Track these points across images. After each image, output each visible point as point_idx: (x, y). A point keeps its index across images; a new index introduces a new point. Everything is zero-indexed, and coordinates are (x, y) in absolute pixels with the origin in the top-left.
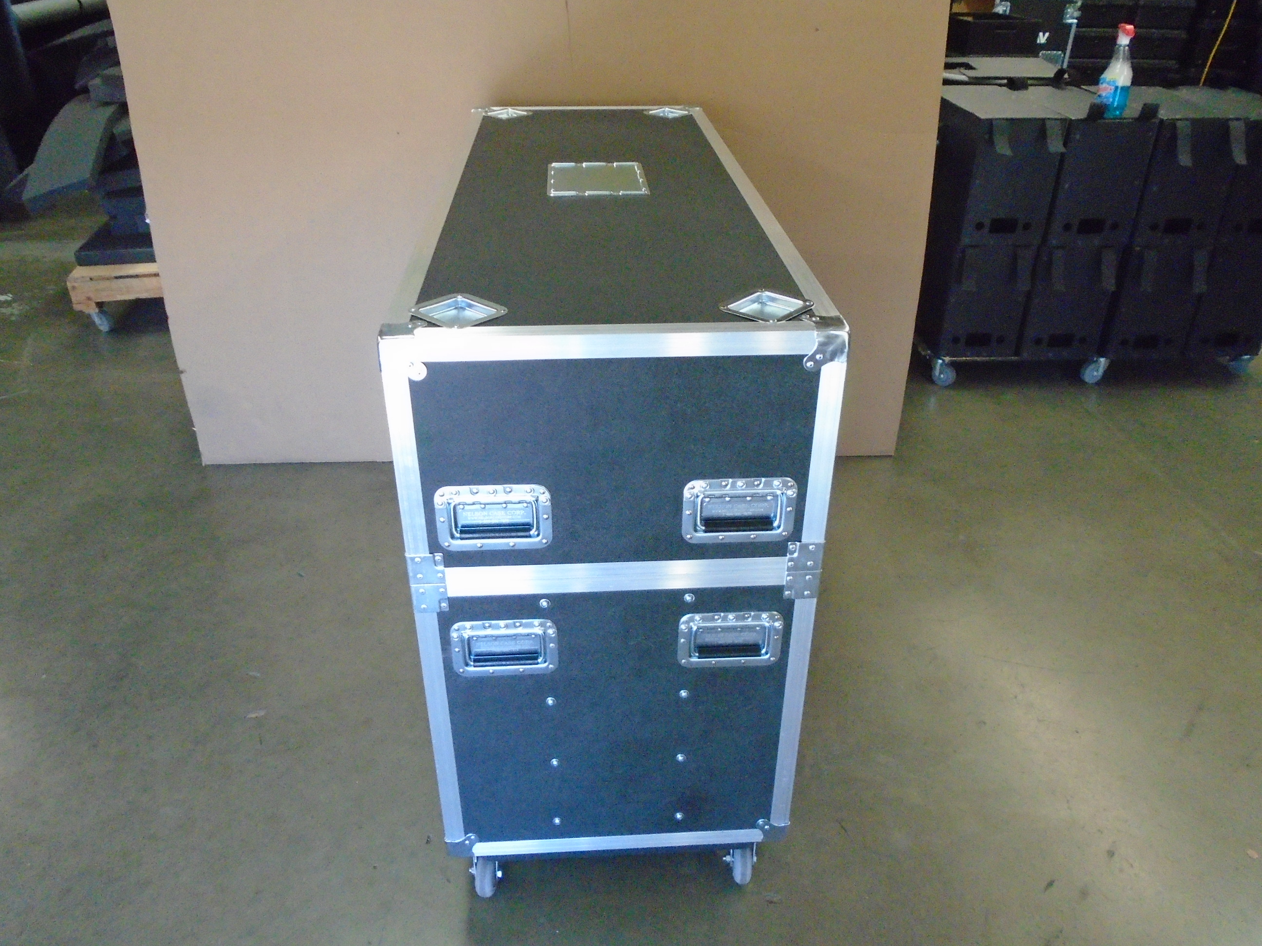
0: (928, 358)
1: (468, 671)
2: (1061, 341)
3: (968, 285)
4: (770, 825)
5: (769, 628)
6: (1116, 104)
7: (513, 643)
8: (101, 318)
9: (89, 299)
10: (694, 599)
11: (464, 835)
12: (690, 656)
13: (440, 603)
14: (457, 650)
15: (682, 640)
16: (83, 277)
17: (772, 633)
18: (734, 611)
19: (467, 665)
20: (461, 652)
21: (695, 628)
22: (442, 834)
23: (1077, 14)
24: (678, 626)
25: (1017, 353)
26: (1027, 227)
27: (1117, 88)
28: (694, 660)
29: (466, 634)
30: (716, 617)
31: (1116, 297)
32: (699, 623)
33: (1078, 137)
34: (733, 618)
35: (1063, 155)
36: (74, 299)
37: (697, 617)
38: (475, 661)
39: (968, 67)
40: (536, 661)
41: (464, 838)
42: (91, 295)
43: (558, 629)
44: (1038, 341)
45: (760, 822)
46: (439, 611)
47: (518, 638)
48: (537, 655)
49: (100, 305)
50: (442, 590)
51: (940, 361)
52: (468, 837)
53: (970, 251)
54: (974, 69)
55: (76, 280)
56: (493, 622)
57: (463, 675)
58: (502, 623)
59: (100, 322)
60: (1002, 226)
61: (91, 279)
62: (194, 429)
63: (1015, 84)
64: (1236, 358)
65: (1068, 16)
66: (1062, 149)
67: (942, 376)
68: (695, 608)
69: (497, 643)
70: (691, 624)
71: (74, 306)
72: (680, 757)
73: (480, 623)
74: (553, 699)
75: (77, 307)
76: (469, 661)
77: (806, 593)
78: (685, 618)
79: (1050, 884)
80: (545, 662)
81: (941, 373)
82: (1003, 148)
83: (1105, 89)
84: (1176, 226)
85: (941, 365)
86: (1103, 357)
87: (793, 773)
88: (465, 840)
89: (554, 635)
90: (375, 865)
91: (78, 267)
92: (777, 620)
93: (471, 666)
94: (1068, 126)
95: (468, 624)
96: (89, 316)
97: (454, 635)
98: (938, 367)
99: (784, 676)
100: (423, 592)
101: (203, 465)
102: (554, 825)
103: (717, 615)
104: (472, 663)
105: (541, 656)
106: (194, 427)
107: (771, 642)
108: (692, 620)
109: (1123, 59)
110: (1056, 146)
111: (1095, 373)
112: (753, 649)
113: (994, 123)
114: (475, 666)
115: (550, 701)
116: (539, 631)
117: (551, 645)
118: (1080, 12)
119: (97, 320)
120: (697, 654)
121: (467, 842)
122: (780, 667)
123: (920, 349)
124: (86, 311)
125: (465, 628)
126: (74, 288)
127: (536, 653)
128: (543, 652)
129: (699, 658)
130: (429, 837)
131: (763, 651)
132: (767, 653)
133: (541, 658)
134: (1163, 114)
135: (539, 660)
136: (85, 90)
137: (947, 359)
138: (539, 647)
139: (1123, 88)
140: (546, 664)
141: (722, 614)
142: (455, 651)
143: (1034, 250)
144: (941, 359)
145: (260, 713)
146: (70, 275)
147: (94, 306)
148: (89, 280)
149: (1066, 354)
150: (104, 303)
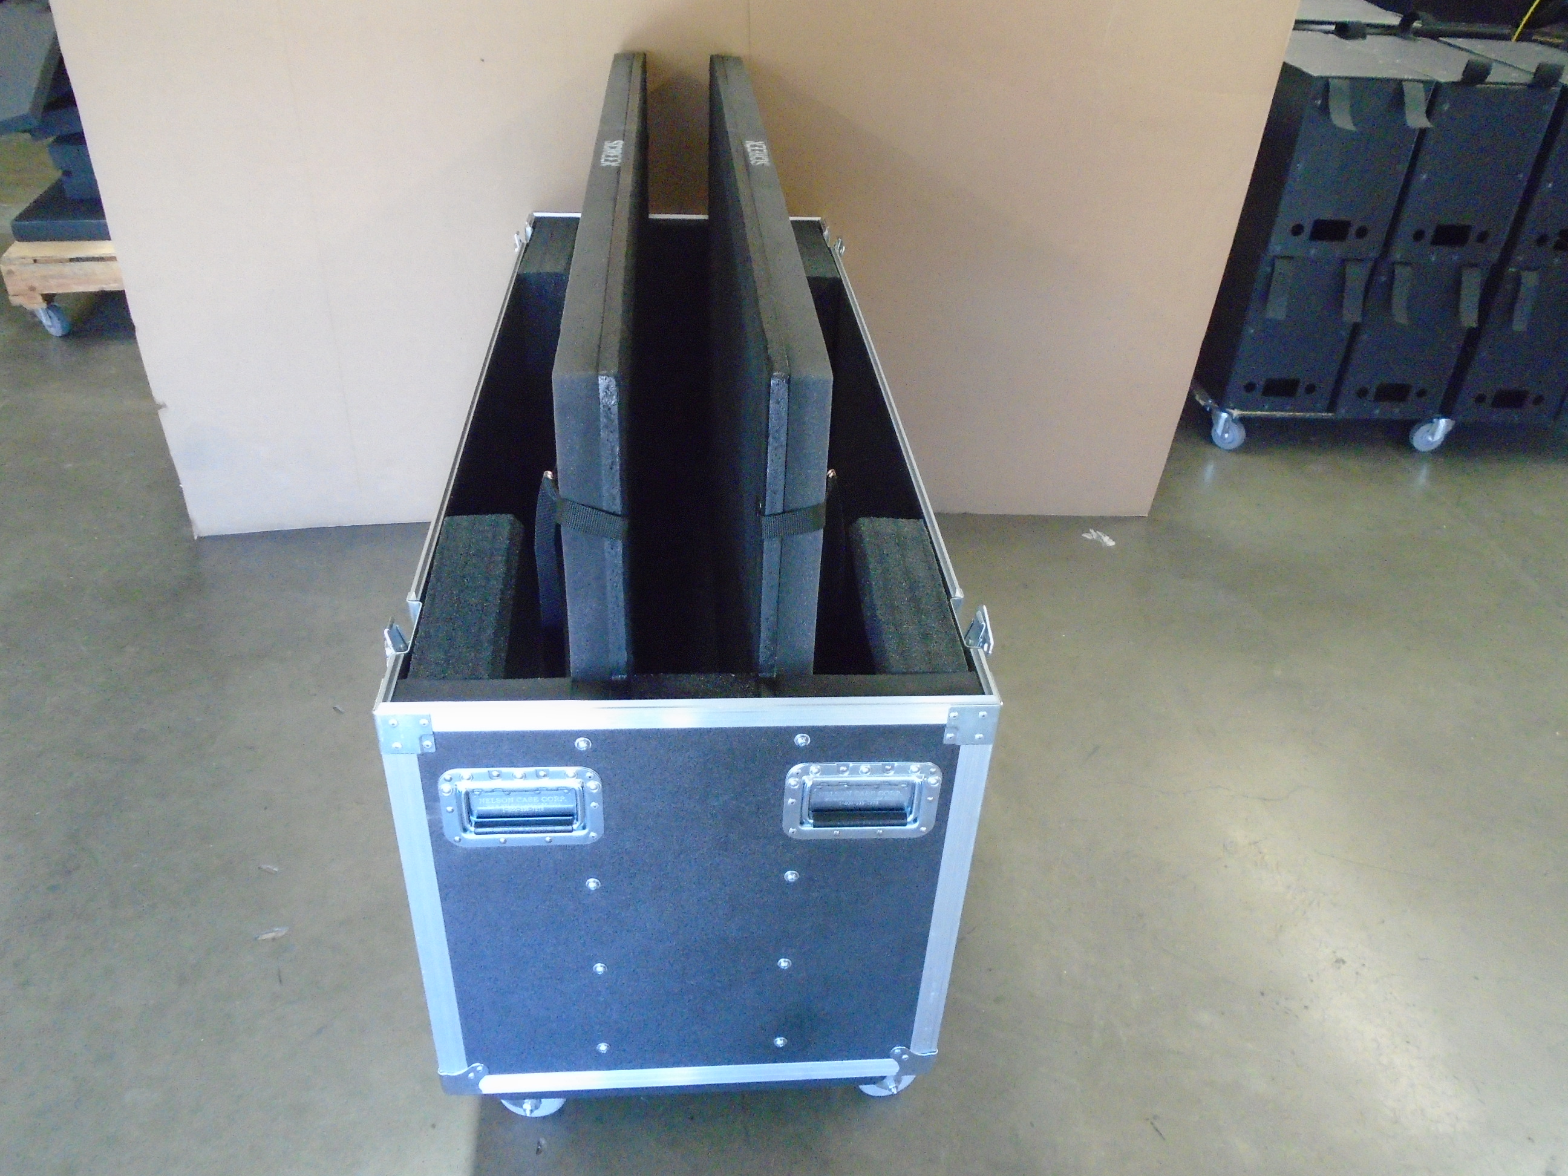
0: (1208, 409)
1: (465, 840)
2: (1395, 393)
3: (1277, 310)
4: (912, 1056)
5: (921, 786)
7: (536, 799)
8: (50, 317)
9: (32, 289)
10: (809, 741)
11: (467, 1067)
12: (802, 823)
13: (421, 739)
14: (449, 809)
15: (790, 801)
16: (23, 258)
17: (925, 792)
18: (870, 761)
19: (465, 830)
20: (456, 812)
21: (809, 784)
22: (435, 1063)
24: (784, 780)
25: (1332, 407)
26: (1362, 233)
28: (808, 828)
29: (463, 787)
30: (842, 768)
31: (1473, 337)
32: (817, 777)
33: (1446, 107)
34: (867, 770)
35: (1423, 132)
36: (10, 289)
37: (814, 768)
38: (478, 825)
40: (569, 828)
41: (466, 1069)
42: (36, 284)
43: (602, 781)
44: (1363, 393)
45: (897, 1050)
46: (420, 752)
47: (542, 792)
48: (571, 818)
49: (49, 298)
50: (425, 721)
51: (1224, 415)
52: (472, 1067)
53: (1280, 265)
55: (11, 261)
56: (504, 770)
57: (460, 845)
58: (519, 771)
59: (49, 323)
60: (1329, 231)
61: (35, 261)
63: (1345, 30)
66: (1424, 122)
67: (1226, 435)
68: (811, 755)
69: (511, 799)
70: (805, 778)
71: (11, 298)
72: (783, 963)
73: (485, 770)
74: (596, 880)
75: (15, 301)
76: (468, 826)
77: (977, 736)
78: (796, 769)
80: (584, 828)
81: (1225, 431)
82: (1342, 119)
85: (1226, 421)
86: (1442, 417)
87: (946, 985)
88: (468, 1072)
89: (595, 791)
91: (16, 242)
92: (932, 774)
93: (471, 832)
94: (1435, 91)
95: (466, 772)
96: (33, 314)
97: (444, 787)
98: (1221, 422)
99: (939, 853)
100: (393, 724)
101: (195, 536)
102: (599, 1053)
103: (843, 765)
104: (472, 829)
105: (577, 820)
107: (922, 803)
108: (806, 772)
110: (1416, 117)
111: (1431, 439)
112: (894, 814)
113: (1330, 82)
114: (477, 834)
115: (592, 884)
116: (576, 784)
117: (593, 804)
119: (44, 319)
120: (812, 821)
121: (471, 1075)
122: (934, 841)
123: (1197, 398)
124: (29, 306)
125: (461, 778)
126: (10, 272)
127: (570, 816)
128: (579, 813)
129: (814, 827)
131: (910, 818)
132: (915, 820)
133: (578, 823)
135: (575, 826)
137: (1236, 413)
138: (574, 805)
140: (586, 831)
141: (851, 764)
142: (447, 811)
143: (1370, 265)
144: (1226, 412)
145: (280, 932)
146: (4, 255)
147: (40, 299)
148: (33, 262)
149: (1396, 411)
150: (54, 295)
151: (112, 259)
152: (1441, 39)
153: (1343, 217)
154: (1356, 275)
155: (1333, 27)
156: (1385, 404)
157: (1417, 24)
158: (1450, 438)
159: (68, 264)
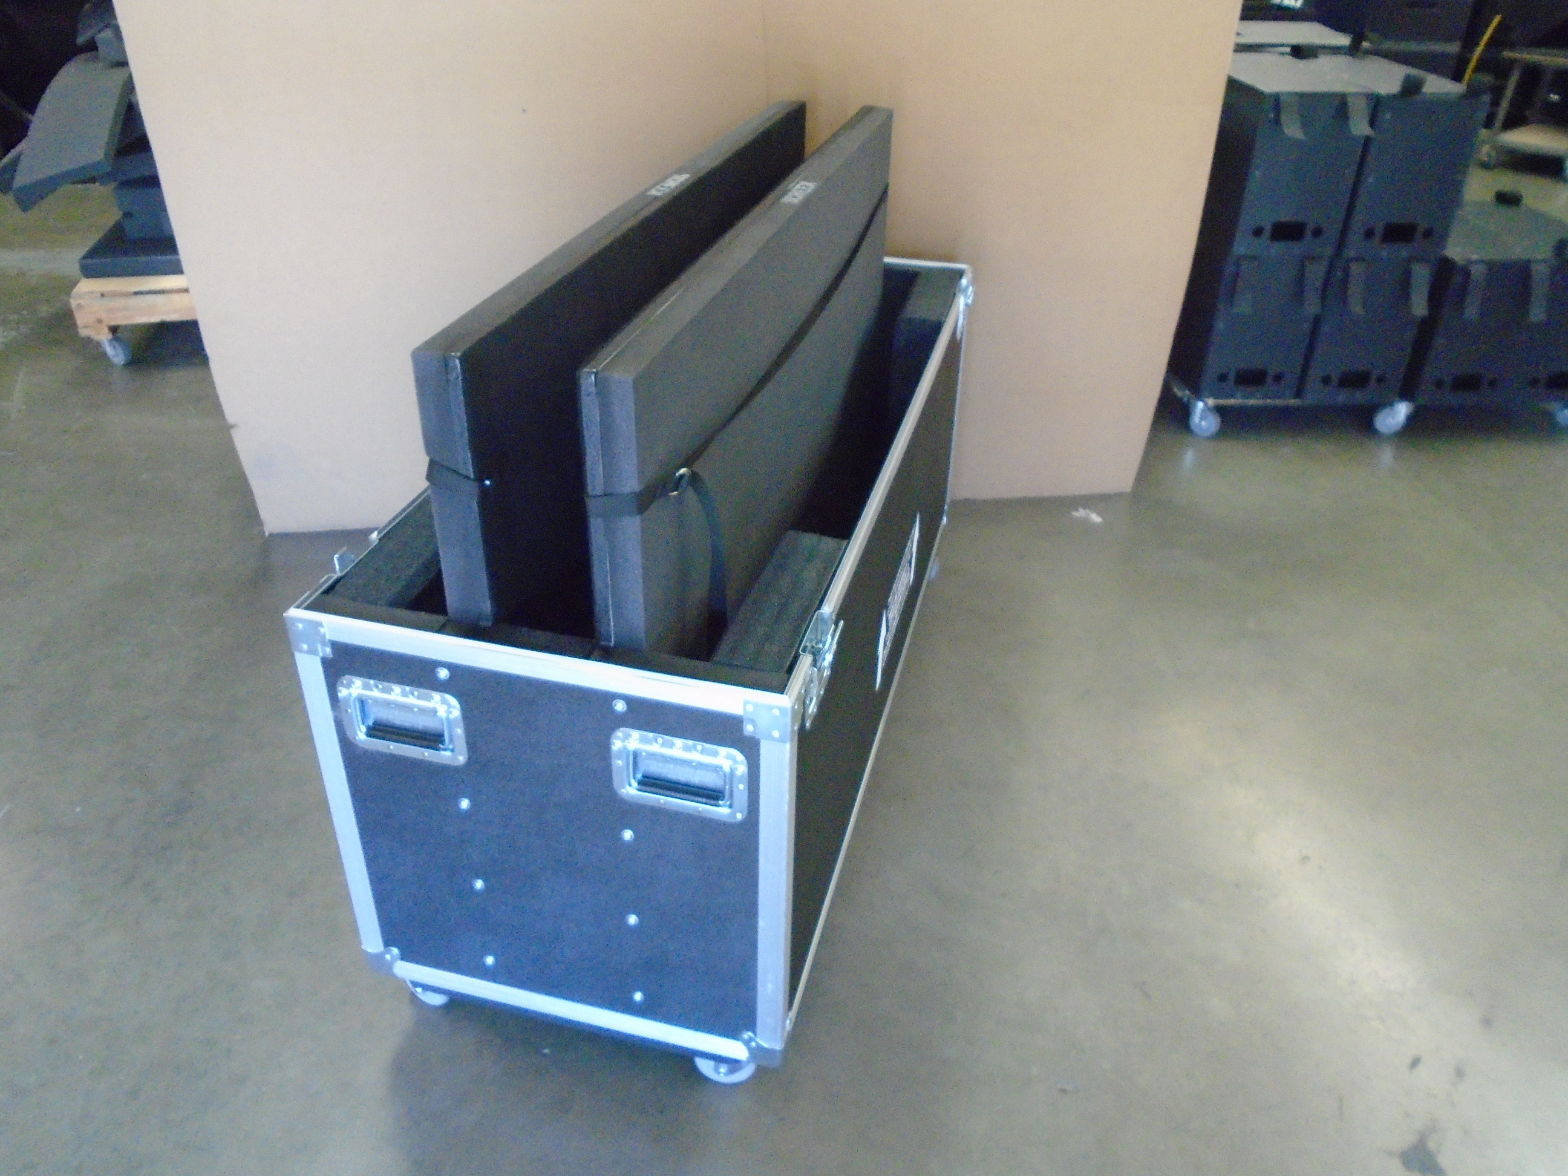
0: (1185, 400)
2: (1355, 380)
3: (1243, 305)
8: (114, 347)
9: (100, 321)
16: (91, 293)
25: (1298, 394)
26: (1317, 232)
31: (1427, 327)
33: (1388, 116)
35: (1367, 141)
36: (79, 321)
42: (103, 316)
44: (1326, 380)
49: (114, 330)
51: (1201, 404)
53: (1245, 265)
55: (81, 296)
59: (113, 353)
60: (1287, 232)
61: (102, 295)
63: (1299, 52)
66: (1367, 131)
67: (1203, 423)
71: (79, 330)
75: (84, 332)
81: (1201, 419)
82: (1293, 130)
85: (1203, 411)
86: (1405, 401)
91: (85, 279)
94: (1376, 104)
96: (98, 344)
98: (1198, 411)
101: (267, 534)
110: (1360, 127)
111: (1393, 422)
113: (1281, 98)
119: (109, 350)
123: (1172, 388)
124: (95, 337)
126: (79, 306)
136: (91, 47)
137: (1211, 402)
143: (1325, 263)
144: (1203, 401)
146: (73, 291)
147: (106, 330)
148: (100, 296)
149: (1359, 397)
150: (119, 327)
151: (185, 290)
153: (1300, 218)
154: (1316, 273)
155: (1288, 50)
156: (1345, 391)
157: (1365, 44)
158: (1411, 419)
159: (131, 297)
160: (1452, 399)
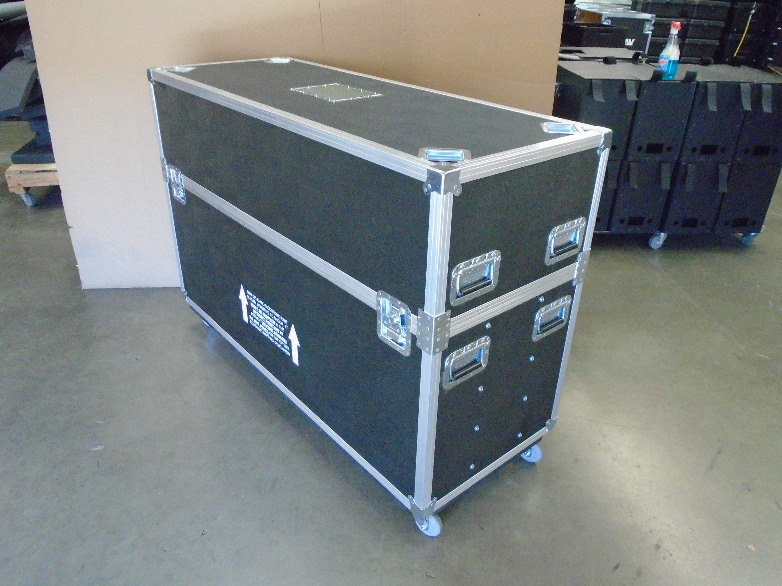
2: (637, 221)
6: (669, 71)
8: (27, 198)
9: (19, 185)
16: (15, 171)
23: (652, 28)
25: (608, 229)
27: (670, 61)
31: (670, 193)
33: (645, 91)
35: (636, 102)
36: (9, 185)
39: (580, 52)
42: (21, 183)
44: (622, 221)
49: (27, 189)
54: (584, 53)
55: (10, 172)
59: (27, 201)
61: (21, 172)
62: (77, 266)
63: (607, 61)
64: (746, 235)
65: (646, 29)
66: (635, 98)
71: (9, 189)
75: (11, 190)
79: (617, 567)
82: (598, 97)
83: (663, 62)
84: (708, 150)
86: (662, 232)
90: (166, 549)
91: (13, 164)
94: (640, 85)
96: (19, 197)
101: (83, 289)
106: (77, 265)
109: (674, 43)
110: (631, 96)
111: (658, 243)
113: (593, 81)
118: (654, 27)
119: (24, 198)
124: (17, 192)
126: (10, 178)
130: (204, 531)
134: (699, 79)
136: (21, 54)
139: (674, 61)
143: (619, 163)
145: (100, 448)
146: (7, 170)
147: (23, 189)
148: (20, 173)
149: (638, 230)
150: (29, 188)
151: (55, 171)
152: (650, 63)
155: (602, 60)
156: (631, 227)
157: (641, 57)
158: (666, 242)
159: (35, 173)
160: (683, 231)
